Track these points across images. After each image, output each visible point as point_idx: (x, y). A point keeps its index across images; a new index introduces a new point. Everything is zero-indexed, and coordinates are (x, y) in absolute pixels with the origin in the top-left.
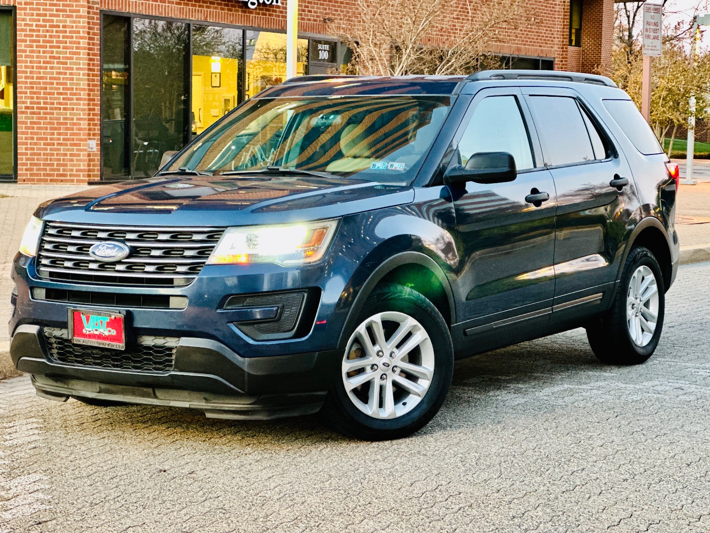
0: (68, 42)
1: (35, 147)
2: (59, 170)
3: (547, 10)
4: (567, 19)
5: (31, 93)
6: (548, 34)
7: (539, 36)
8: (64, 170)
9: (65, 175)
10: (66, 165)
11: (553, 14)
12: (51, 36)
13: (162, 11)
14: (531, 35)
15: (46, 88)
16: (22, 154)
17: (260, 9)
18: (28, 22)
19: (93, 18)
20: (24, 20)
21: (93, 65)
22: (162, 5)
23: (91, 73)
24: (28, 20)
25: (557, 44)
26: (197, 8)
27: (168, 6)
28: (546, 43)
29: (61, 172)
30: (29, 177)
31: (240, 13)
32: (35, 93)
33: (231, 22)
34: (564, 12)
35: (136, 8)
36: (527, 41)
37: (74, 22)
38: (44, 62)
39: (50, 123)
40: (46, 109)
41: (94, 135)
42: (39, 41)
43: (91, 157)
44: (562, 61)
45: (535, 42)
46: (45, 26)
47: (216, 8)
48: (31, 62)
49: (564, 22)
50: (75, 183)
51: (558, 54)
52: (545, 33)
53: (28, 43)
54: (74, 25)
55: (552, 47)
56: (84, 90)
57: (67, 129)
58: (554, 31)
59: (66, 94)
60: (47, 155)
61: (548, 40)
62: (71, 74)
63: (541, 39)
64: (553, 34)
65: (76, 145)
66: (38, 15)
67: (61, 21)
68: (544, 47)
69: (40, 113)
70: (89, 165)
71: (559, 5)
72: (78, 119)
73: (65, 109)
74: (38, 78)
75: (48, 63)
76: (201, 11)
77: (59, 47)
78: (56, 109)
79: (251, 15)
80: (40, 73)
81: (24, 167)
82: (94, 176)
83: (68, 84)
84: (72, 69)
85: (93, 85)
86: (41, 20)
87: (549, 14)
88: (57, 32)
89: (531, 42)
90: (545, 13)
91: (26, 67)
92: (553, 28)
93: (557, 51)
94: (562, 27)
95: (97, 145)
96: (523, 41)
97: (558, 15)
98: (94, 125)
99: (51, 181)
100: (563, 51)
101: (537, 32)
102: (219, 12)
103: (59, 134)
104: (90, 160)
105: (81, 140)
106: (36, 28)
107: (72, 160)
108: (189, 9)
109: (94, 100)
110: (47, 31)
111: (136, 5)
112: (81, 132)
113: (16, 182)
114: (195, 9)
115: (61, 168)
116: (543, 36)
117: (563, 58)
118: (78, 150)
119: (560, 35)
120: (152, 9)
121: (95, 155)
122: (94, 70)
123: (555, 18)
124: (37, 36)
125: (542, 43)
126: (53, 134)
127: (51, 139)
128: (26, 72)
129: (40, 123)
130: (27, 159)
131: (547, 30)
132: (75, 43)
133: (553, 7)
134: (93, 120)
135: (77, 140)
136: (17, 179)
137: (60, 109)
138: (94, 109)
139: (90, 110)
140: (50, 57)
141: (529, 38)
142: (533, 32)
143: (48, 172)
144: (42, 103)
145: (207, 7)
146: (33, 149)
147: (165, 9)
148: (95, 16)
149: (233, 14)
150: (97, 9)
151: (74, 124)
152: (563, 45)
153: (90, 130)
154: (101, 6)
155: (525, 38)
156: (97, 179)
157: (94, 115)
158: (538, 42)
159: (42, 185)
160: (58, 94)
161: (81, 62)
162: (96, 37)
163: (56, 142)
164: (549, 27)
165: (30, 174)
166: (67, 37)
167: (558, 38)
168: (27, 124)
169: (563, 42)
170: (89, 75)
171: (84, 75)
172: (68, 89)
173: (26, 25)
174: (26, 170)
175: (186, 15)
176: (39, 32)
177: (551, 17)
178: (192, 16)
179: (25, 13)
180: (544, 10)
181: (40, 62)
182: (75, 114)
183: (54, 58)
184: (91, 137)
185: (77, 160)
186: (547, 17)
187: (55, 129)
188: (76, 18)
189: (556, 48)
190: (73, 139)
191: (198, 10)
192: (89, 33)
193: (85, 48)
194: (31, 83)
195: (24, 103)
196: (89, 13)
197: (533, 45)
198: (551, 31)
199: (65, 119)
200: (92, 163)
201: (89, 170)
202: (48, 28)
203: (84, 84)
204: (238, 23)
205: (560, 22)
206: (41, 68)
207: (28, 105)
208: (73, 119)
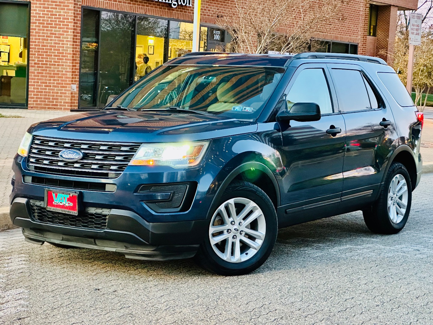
0: (61, 25)
1: (39, 87)
2: (53, 102)
3: (355, 14)
4: (367, 20)
5: (38, 54)
6: (355, 28)
7: (349, 30)
8: (56, 102)
9: (57, 105)
10: (58, 99)
11: (359, 17)
12: (51, 21)
13: (119, 7)
14: (344, 29)
15: (47, 52)
16: (32, 91)
17: (179, 8)
18: (38, 12)
19: (77, 11)
20: (35, 10)
21: (76, 39)
22: (119, 4)
23: (75, 43)
24: (38, 10)
25: (360, 35)
26: (141, 6)
27: (123, 5)
28: (353, 34)
29: (55, 103)
30: (35, 106)
31: (167, 10)
32: (40, 55)
33: (161, 15)
34: (365, 15)
35: (103, 5)
36: (342, 33)
37: (66, 13)
38: (47, 37)
39: (48, 73)
40: (47, 64)
41: (75, 81)
42: (44, 24)
43: (73, 95)
44: (363, 45)
45: (346, 33)
46: (48, 14)
47: (152, 7)
48: (38, 36)
49: (365, 21)
50: (63, 110)
51: (361, 41)
52: (353, 28)
53: (37, 24)
54: (66, 14)
55: (357, 37)
56: (70, 54)
57: (59, 77)
58: (359, 27)
59: (59, 56)
60: (46, 92)
61: (355, 32)
62: (63, 44)
63: (350, 32)
64: (358, 29)
65: (63, 87)
66: (44, 8)
67: (57, 12)
68: (352, 36)
69: (43, 67)
70: (71, 100)
71: (362, 11)
72: (66, 71)
73: (58, 65)
74: (42, 46)
75: (49, 37)
76: (143, 8)
77: (56, 28)
78: (53, 65)
79: (173, 12)
80: (44, 42)
81: (32, 100)
82: (74, 106)
83: (61, 50)
84: (63, 41)
85: (76, 51)
86: (46, 11)
87: (356, 16)
88: (55, 18)
89: (344, 33)
90: (353, 16)
91: (36, 39)
92: (358, 25)
93: (360, 39)
94: (364, 24)
95: (77, 87)
96: (339, 32)
97: (361, 17)
98: (75, 75)
99: (49, 108)
100: (364, 39)
101: (348, 27)
102: (154, 9)
103: (54, 80)
104: (72, 97)
105: (67, 84)
106: (42, 16)
107: (61, 96)
108: (136, 7)
109: (76, 60)
110: (49, 18)
111: (103, 3)
112: (68, 79)
113: (27, 108)
114: (139, 7)
115: (55, 101)
116: (352, 30)
117: (363, 43)
118: (65, 90)
119: (362, 29)
120: (113, 6)
121: (75, 93)
122: (76, 42)
123: (359, 19)
124: (43, 20)
125: (351, 34)
126: (50, 80)
127: (49, 83)
128: (36, 42)
129: (43, 73)
130: (34, 95)
131: (354, 26)
132: (65, 25)
133: (358, 12)
134: (75, 72)
135: (65, 84)
136: (28, 106)
137: (55, 65)
138: (75, 66)
139: (73, 66)
140: (51, 34)
141: (343, 31)
142: (346, 27)
143: (46, 103)
144: (44, 61)
145: (147, 6)
146: (38, 89)
147: (121, 7)
148: (79, 10)
149: (162, 11)
150: (80, 5)
151: (64, 74)
152: (364, 35)
153: (72, 78)
154: (82, 3)
155: (341, 30)
156: (76, 108)
157: (75, 69)
158: (348, 33)
159: (43, 111)
160: (55, 56)
161: (69, 37)
162: (78, 22)
163: (52, 85)
164: (355, 24)
165: (36, 104)
166: (61, 22)
167: (361, 31)
168: (35, 73)
169: (364, 33)
170: (73, 45)
171: (70, 45)
172: (60, 53)
173: (36, 13)
174: (34, 101)
175: (134, 11)
176: (44, 18)
177: (357, 18)
178: (137, 10)
179: (36, 6)
180: (352, 14)
181: (44, 36)
182: (64, 69)
183: (53, 34)
184: (74, 82)
185: (65, 96)
186: (355, 18)
187: (52, 77)
188: (67, 10)
189: (359, 37)
190: (62, 84)
191: (141, 7)
192: (74, 20)
193: (71, 29)
194: (38, 49)
195: (33, 60)
196: (74, 7)
197: (345, 35)
198: (356, 27)
199: (58, 71)
200: (73, 98)
201: (71, 103)
202: (49, 16)
203: (70, 51)
204: (165, 16)
205: (363, 21)
206: (45, 40)
207: (36, 62)
208: (62, 71)
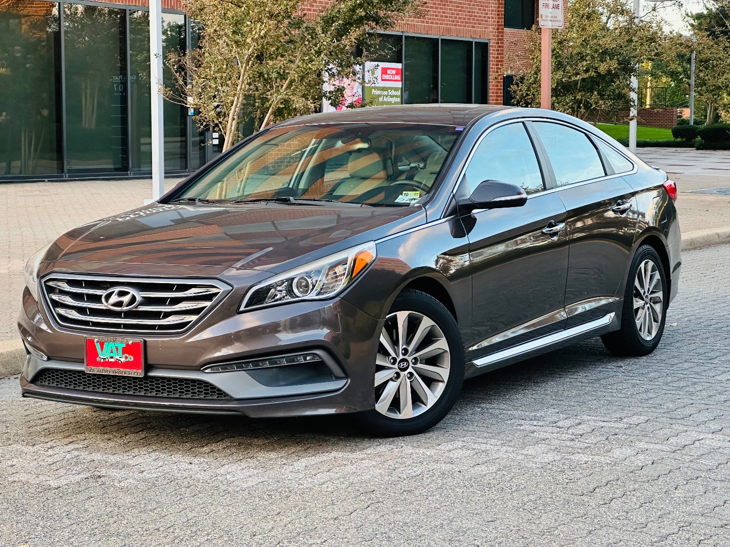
6: (482, 13)
7: (471, 16)
14: (462, 15)
25: (492, 25)
28: (479, 24)
36: (458, 22)
44: (498, 43)
45: (466, 23)
51: (494, 36)
52: (478, 13)
55: (486, 28)
58: (489, 10)
61: (482, 20)
63: (474, 20)
64: (487, 14)
68: (478, 27)
89: (462, 22)
92: (487, 7)
93: (492, 32)
94: (497, 6)
96: (453, 21)
100: (498, 32)
101: (469, 12)
116: (476, 16)
117: (498, 40)
119: (495, 14)
125: (475, 23)
131: (479, 9)
141: (460, 18)
142: (464, 11)
152: (499, 25)
155: (456, 18)
158: (470, 23)
164: (482, 6)
167: (493, 18)
169: (498, 22)
189: (491, 29)
197: (465, 26)
198: (484, 10)
